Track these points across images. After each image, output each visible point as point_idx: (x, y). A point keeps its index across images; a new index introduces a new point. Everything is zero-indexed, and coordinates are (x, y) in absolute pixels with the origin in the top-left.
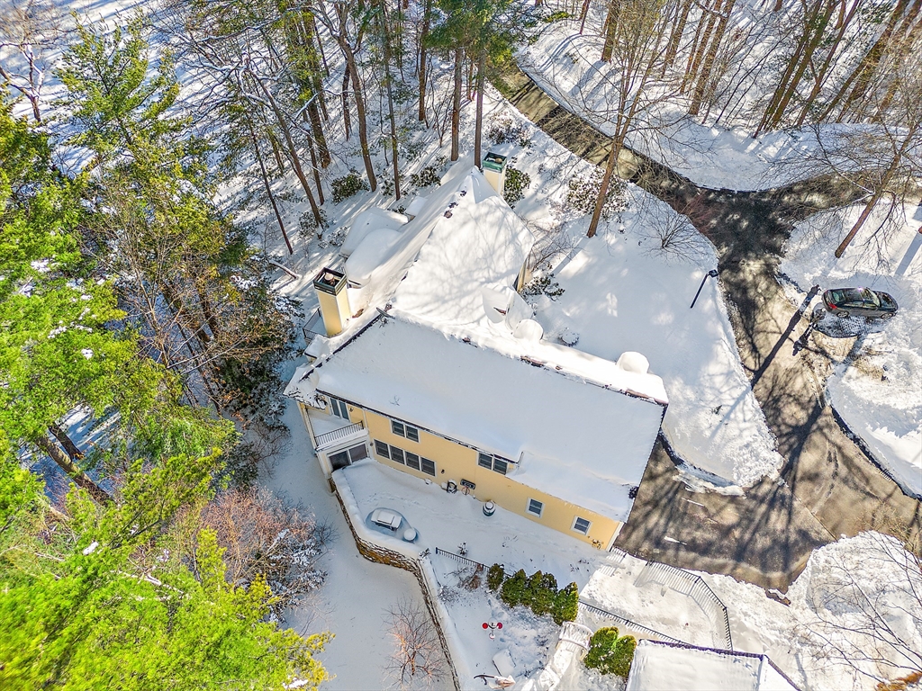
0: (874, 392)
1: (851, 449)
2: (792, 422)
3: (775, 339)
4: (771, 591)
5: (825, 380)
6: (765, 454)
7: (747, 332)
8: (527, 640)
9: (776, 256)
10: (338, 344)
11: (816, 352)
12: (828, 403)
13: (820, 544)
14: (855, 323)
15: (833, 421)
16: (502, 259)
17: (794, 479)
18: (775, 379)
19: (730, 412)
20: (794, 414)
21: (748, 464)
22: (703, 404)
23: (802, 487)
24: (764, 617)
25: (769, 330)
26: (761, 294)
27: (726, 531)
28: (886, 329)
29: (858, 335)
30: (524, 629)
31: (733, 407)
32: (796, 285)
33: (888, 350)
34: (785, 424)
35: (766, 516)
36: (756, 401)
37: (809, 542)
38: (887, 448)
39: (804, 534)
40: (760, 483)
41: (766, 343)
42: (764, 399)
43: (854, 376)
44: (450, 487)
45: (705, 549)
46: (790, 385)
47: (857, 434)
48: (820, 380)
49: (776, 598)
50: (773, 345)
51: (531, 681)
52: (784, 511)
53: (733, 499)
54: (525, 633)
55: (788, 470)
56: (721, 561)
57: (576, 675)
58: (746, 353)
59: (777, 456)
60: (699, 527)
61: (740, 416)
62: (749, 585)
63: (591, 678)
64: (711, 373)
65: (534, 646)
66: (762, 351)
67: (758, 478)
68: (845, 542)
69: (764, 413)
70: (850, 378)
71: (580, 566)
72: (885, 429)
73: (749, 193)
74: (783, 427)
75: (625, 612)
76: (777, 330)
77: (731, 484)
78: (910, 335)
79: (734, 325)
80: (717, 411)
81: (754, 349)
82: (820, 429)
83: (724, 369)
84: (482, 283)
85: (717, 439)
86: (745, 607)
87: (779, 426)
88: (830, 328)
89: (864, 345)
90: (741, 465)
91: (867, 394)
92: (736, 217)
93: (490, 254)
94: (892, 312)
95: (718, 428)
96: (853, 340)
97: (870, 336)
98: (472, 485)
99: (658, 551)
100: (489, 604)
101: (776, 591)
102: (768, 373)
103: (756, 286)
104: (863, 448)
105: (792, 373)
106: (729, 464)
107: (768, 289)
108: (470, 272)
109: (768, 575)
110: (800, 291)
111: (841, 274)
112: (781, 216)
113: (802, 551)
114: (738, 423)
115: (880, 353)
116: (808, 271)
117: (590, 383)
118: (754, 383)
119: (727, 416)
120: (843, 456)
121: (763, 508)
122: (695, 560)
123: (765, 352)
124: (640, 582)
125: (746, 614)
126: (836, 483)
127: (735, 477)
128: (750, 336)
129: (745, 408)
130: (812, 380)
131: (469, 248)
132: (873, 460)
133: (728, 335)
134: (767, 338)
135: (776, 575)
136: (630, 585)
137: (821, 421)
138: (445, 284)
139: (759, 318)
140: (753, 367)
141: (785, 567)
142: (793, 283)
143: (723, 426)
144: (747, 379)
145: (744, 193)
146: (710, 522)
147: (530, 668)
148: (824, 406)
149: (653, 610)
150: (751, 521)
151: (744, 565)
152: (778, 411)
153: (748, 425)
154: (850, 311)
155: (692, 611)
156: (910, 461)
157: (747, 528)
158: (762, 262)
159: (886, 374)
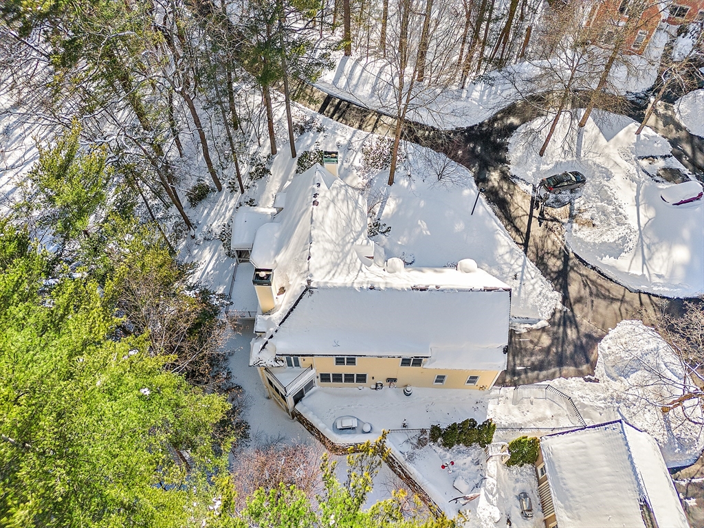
0: (592, 236)
1: (593, 275)
2: (555, 269)
3: (526, 219)
4: (586, 377)
5: (563, 237)
6: (550, 295)
7: (509, 220)
8: (467, 465)
9: (506, 165)
10: (280, 318)
11: (552, 221)
12: (570, 250)
13: (600, 339)
14: (565, 196)
15: (577, 261)
16: (356, 221)
17: (571, 304)
18: (536, 246)
19: (522, 275)
20: (555, 264)
21: (544, 305)
22: (505, 276)
23: (577, 308)
24: (592, 395)
25: (520, 215)
26: (506, 193)
27: (547, 351)
28: (584, 194)
29: (570, 202)
30: (464, 458)
31: (523, 272)
32: (524, 180)
33: (590, 206)
34: (553, 272)
35: (565, 333)
36: (532, 263)
37: (593, 340)
38: (612, 268)
39: (589, 336)
40: (553, 314)
41: (522, 223)
42: (535, 260)
43: (577, 229)
44: (377, 387)
45: (540, 367)
46: (545, 246)
47: (593, 264)
48: (560, 237)
49: (590, 380)
50: (527, 224)
51: (482, 489)
52: (573, 326)
53: (543, 329)
54: (465, 461)
55: (565, 300)
56: (553, 370)
57: (505, 474)
58: (514, 234)
59: (556, 293)
60: (532, 354)
61: (528, 275)
62: (574, 378)
63: (515, 472)
64: (501, 254)
65: (473, 467)
66: (522, 230)
67: (552, 311)
68: (612, 333)
69: (539, 268)
70: (576, 231)
71: (478, 405)
72: (607, 256)
73: (473, 126)
74: (552, 275)
75: (516, 423)
76: (525, 213)
77: (539, 320)
78: (599, 194)
79: (499, 217)
80: (516, 277)
81: (517, 230)
82: (572, 268)
83: (507, 249)
84: (353, 243)
85: (523, 295)
86: (580, 393)
87: (550, 275)
88: (553, 202)
89: (575, 208)
90: (541, 306)
91: (589, 238)
92: (472, 145)
93: (349, 221)
94: (584, 182)
95: (520, 288)
96: (568, 206)
97: (577, 201)
98: (395, 380)
99: (516, 378)
100: (436, 452)
101: (589, 376)
102: (531, 243)
103: (502, 188)
104: (599, 272)
105: (544, 238)
106: (535, 308)
107: (509, 188)
108: (343, 239)
109: (580, 369)
110: (528, 184)
111: (548, 167)
112: (498, 137)
113: (593, 347)
114: (529, 281)
115: (586, 210)
116: (528, 170)
117: (460, 290)
118: (526, 251)
119: (522, 279)
120: (591, 281)
121: (561, 329)
122: (538, 375)
123: (524, 230)
124: (516, 402)
125: (582, 397)
126: (593, 299)
127: (540, 316)
128: (512, 222)
129: (529, 270)
130: (556, 239)
131: (337, 223)
132: (608, 278)
133: (499, 226)
134: (521, 221)
135: (584, 367)
136: (511, 406)
137: (570, 263)
138: (334, 253)
139: (512, 209)
140: (521, 242)
141: (588, 361)
142: (522, 179)
143: (523, 286)
144: (521, 251)
145: (470, 127)
146: (537, 348)
147: (477, 481)
148: (569, 253)
149: (530, 416)
150: (558, 339)
151: (565, 368)
152: (546, 265)
153: (535, 280)
154: (560, 189)
155: (551, 406)
156: (627, 271)
157: (558, 343)
158: (499, 171)
159: (594, 222)
